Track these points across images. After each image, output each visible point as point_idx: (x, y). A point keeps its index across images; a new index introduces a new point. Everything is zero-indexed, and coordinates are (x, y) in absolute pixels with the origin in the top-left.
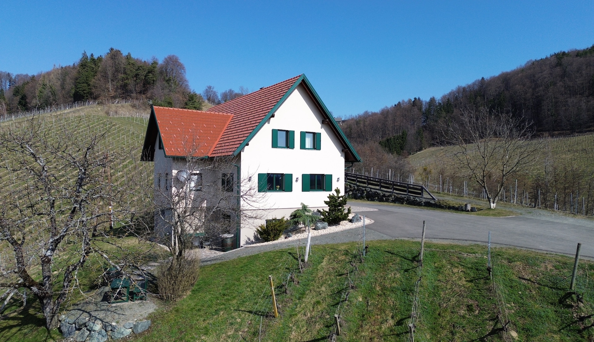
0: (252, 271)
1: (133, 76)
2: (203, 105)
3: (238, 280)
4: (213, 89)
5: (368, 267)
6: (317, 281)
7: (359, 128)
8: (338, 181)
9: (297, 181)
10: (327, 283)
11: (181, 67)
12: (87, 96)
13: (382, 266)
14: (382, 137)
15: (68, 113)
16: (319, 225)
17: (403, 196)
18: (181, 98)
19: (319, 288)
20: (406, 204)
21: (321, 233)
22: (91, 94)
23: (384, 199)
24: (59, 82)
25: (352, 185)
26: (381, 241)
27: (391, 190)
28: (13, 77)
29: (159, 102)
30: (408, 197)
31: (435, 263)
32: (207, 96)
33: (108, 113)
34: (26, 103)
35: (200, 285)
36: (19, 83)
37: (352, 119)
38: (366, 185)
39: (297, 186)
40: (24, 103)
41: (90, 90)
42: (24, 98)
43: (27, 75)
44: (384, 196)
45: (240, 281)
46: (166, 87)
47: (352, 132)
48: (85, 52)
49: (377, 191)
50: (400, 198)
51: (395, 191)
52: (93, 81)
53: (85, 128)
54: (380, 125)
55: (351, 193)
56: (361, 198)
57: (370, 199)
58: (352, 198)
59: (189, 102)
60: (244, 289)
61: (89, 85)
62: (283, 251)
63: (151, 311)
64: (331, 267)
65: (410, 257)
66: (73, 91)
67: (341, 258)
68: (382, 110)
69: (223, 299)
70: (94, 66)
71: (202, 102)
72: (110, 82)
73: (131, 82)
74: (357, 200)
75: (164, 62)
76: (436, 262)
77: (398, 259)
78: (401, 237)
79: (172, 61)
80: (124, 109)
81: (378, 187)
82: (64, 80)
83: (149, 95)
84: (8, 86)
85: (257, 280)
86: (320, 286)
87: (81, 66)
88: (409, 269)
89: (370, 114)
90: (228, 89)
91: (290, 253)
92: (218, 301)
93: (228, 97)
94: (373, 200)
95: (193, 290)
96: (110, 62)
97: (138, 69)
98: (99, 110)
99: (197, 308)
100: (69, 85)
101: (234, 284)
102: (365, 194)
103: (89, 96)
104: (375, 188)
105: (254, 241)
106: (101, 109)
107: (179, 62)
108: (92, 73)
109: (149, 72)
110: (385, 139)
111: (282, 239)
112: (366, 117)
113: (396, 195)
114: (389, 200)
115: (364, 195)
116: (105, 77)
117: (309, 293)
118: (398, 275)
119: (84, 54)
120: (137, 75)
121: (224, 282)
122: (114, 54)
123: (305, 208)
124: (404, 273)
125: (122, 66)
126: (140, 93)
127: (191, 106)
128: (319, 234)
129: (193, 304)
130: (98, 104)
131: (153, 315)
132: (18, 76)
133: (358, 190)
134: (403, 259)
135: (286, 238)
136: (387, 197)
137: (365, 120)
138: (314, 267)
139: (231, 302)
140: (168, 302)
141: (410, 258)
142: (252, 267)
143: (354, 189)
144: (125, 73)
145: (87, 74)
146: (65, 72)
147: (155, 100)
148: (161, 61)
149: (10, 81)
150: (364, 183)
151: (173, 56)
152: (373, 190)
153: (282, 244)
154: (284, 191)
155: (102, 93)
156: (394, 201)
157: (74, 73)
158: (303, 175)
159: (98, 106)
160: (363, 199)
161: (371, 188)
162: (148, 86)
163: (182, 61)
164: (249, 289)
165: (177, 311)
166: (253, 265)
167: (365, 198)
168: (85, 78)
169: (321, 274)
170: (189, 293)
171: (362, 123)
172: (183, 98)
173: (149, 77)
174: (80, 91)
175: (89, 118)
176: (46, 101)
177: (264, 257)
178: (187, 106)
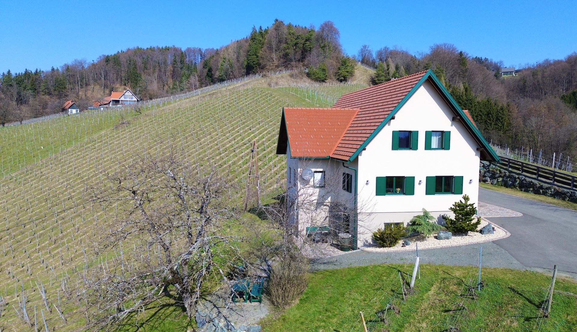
0: (358, 287)
1: (293, 45)
2: (356, 68)
3: (343, 295)
4: (368, 48)
5: (481, 307)
6: (419, 314)
7: (536, 80)
8: (470, 183)
9: (420, 184)
10: (429, 318)
11: (336, 32)
12: (256, 67)
13: (498, 308)
14: (567, 90)
15: (239, 86)
16: (442, 234)
17: (566, 190)
18: (335, 63)
19: (419, 323)
20: (568, 200)
21: (442, 245)
22: (259, 64)
23: (541, 191)
24: (236, 56)
25: (503, 171)
26: (506, 271)
27: (551, 182)
28: (203, 51)
29: (314, 69)
30: (572, 192)
31: (568, 315)
32: (362, 55)
33: (269, 85)
34: (212, 74)
35: (308, 294)
36: (208, 57)
37: (529, 69)
38: (520, 172)
39: (420, 189)
40: (210, 75)
41: (258, 61)
42: (210, 70)
43: (213, 48)
44: (541, 187)
45: (344, 297)
46: (321, 54)
47: (527, 85)
48: (254, 26)
49: (533, 181)
50: (561, 193)
51: (556, 183)
52: (260, 53)
53: (251, 101)
54: (565, 75)
55: (500, 179)
56: (512, 186)
57: (523, 190)
58: (502, 186)
59: (342, 67)
60: (346, 308)
61: (257, 57)
62: (393, 267)
63: (263, 316)
64: (438, 298)
65: (537, 300)
66: (246, 63)
67: (453, 288)
68: (569, 57)
69: (325, 315)
70: (261, 39)
71: (354, 65)
72: (274, 52)
73: (291, 51)
74: (507, 189)
75: (320, 29)
76: (570, 314)
77: (521, 302)
78: (535, 267)
79: (328, 27)
80: (283, 79)
81: (534, 176)
82: (239, 53)
83: (306, 62)
84: (200, 60)
85: (359, 298)
86: (421, 321)
87: (252, 39)
88: (531, 318)
89: (552, 62)
90: (383, 47)
91: (399, 271)
92: (320, 317)
93: (383, 55)
94: (527, 191)
95: (301, 300)
96: (274, 34)
97: (297, 38)
98: (263, 83)
99: (301, 321)
100: (243, 59)
101: (338, 300)
102: (518, 182)
103: (258, 67)
104: (529, 178)
105: (372, 243)
106: (264, 82)
107: (333, 27)
108: (260, 45)
109: (307, 40)
110: (570, 91)
111: (398, 248)
112: (546, 66)
113: (556, 187)
114: (547, 193)
115: (516, 184)
116: (270, 48)
117: (408, 326)
118: (515, 324)
119: (254, 29)
120: (296, 44)
121: (330, 295)
122: (278, 25)
123: (426, 215)
124: (524, 322)
125: (285, 36)
126: (299, 60)
127: (344, 70)
128: (439, 246)
129: (298, 315)
130: (262, 76)
131: (263, 321)
132: (207, 50)
133: (509, 177)
134: (527, 303)
135: (403, 245)
136: (544, 189)
137: (545, 70)
138: (420, 295)
139: (331, 320)
140: (278, 308)
141: (536, 303)
142: (358, 283)
143: (505, 175)
144: (287, 43)
145: (255, 46)
146: (239, 44)
147: (311, 68)
148: (317, 29)
149: (201, 55)
150: (518, 169)
151: (329, 22)
152: (528, 179)
153: (396, 253)
154: (404, 194)
155: (268, 63)
156: (553, 195)
157: (246, 46)
158: (428, 178)
159: (262, 78)
160: (514, 189)
161: (526, 176)
162: (306, 53)
163: (336, 26)
164: (350, 309)
165: (284, 320)
166: (359, 280)
167: (518, 188)
168: (254, 51)
169: (425, 305)
170: (297, 301)
171: (540, 74)
172: (336, 63)
173: (306, 45)
174: (251, 62)
175: (254, 91)
176: (226, 72)
177: (372, 272)
178: (340, 71)
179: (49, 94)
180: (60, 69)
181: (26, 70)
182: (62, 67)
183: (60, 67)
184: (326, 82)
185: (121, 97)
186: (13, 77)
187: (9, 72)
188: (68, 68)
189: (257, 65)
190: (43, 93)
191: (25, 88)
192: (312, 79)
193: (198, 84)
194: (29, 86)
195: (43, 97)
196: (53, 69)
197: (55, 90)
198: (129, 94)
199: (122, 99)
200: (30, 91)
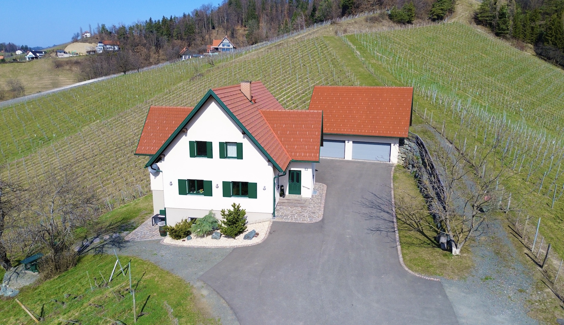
8: (264, 189)
9: (217, 187)
29: (397, 10)
33: (336, 33)
39: (218, 191)
40: (314, 15)
42: (314, 10)
66: (342, 2)
98: (330, 30)
106: (332, 29)
127: (438, 8)
147: (393, 10)
158: (224, 183)
159: (331, 26)
174: (346, 2)
176: (324, 13)
178: (433, 9)
179: (181, 39)
180: (191, 14)
181: (164, 17)
182: (192, 13)
183: (192, 12)
184: (412, 24)
185: (220, 45)
186: (153, 25)
187: (151, 19)
188: (197, 13)
189: (352, 5)
190: (176, 38)
191: (162, 34)
192: (394, 22)
193: (304, 24)
194: (165, 33)
195: (175, 41)
196: (184, 15)
197: (185, 35)
198: (226, 41)
199: (221, 46)
200: (166, 36)
